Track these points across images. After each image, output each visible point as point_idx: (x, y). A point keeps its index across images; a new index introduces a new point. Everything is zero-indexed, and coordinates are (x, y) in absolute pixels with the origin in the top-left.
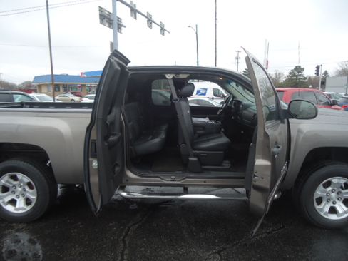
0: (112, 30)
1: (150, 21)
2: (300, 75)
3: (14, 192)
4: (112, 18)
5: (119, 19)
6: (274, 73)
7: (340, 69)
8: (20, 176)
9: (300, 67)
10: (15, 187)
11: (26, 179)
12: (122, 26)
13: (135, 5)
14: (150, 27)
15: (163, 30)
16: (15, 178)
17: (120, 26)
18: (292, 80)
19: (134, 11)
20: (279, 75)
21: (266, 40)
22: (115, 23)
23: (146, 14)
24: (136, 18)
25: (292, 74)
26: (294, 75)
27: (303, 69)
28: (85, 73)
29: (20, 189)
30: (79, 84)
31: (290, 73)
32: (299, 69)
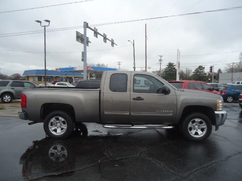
0: (83, 45)
1: (105, 39)
2: (202, 72)
3: (56, 126)
4: (83, 38)
5: (87, 38)
6: (185, 70)
7: (229, 68)
8: (60, 118)
9: (202, 66)
10: (57, 123)
11: (63, 120)
12: (89, 42)
13: (97, 30)
14: (105, 42)
15: (113, 43)
16: (58, 119)
17: (88, 42)
18: (197, 75)
19: (96, 33)
20: (188, 71)
21: (178, 50)
22: (86, 40)
23: (103, 35)
24: (97, 37)
25: (197, 71)
26: (198, 72)
27: (204, 68)
28: (60, 69)
29: (59, 124)
30: (54, 76)
31: (195, 70)
32: (201, 68)
